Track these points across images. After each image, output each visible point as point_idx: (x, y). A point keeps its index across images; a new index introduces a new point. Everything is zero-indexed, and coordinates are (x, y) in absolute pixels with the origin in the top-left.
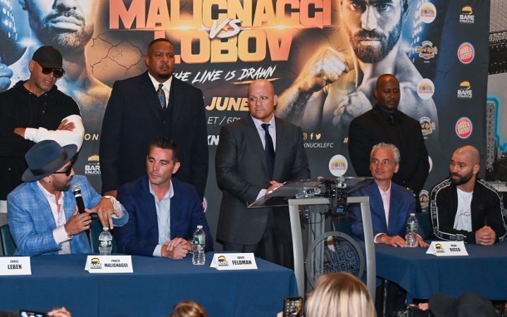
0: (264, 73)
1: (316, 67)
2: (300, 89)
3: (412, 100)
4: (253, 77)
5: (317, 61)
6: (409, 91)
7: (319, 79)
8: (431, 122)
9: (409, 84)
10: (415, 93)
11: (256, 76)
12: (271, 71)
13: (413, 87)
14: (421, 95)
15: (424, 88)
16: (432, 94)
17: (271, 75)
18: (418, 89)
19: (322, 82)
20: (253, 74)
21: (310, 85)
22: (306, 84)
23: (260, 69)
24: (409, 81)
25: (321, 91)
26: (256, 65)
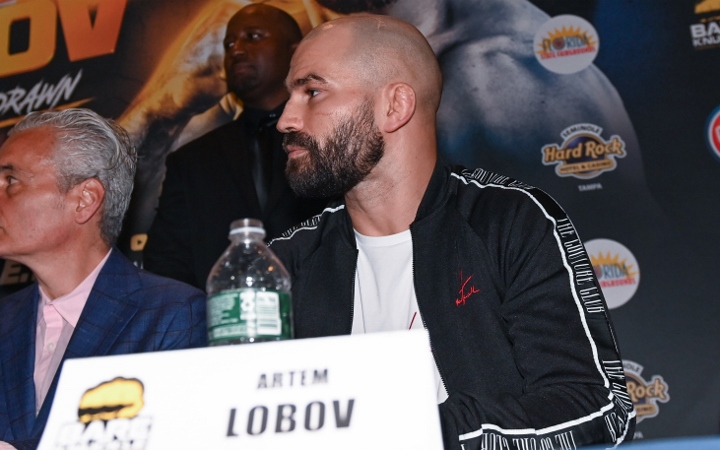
0: (50, 94)
1: (196, 53)
2: (149, 115)
3: (523, 84)
4: (17, 109)
5: (199, 38)
6: (507, 61)
7: (207, 81)
8: (606, 135)
9: (502, 42)
10: (530, 64)
11: (26, 106)
12: (67, 86)
13: (521, 49)
14: (554, 65)
15: (559, 43)
16: (593, 55)
17: (67, 96)
18: (537, 49)
19: (216, 87)
20: (19, 102)
21: (178, 100)
22: (168, 99)
23: (37, 88)
24: (504, 33)
25: (215, 108)
26: (26, 80)
